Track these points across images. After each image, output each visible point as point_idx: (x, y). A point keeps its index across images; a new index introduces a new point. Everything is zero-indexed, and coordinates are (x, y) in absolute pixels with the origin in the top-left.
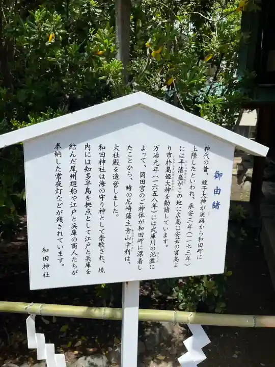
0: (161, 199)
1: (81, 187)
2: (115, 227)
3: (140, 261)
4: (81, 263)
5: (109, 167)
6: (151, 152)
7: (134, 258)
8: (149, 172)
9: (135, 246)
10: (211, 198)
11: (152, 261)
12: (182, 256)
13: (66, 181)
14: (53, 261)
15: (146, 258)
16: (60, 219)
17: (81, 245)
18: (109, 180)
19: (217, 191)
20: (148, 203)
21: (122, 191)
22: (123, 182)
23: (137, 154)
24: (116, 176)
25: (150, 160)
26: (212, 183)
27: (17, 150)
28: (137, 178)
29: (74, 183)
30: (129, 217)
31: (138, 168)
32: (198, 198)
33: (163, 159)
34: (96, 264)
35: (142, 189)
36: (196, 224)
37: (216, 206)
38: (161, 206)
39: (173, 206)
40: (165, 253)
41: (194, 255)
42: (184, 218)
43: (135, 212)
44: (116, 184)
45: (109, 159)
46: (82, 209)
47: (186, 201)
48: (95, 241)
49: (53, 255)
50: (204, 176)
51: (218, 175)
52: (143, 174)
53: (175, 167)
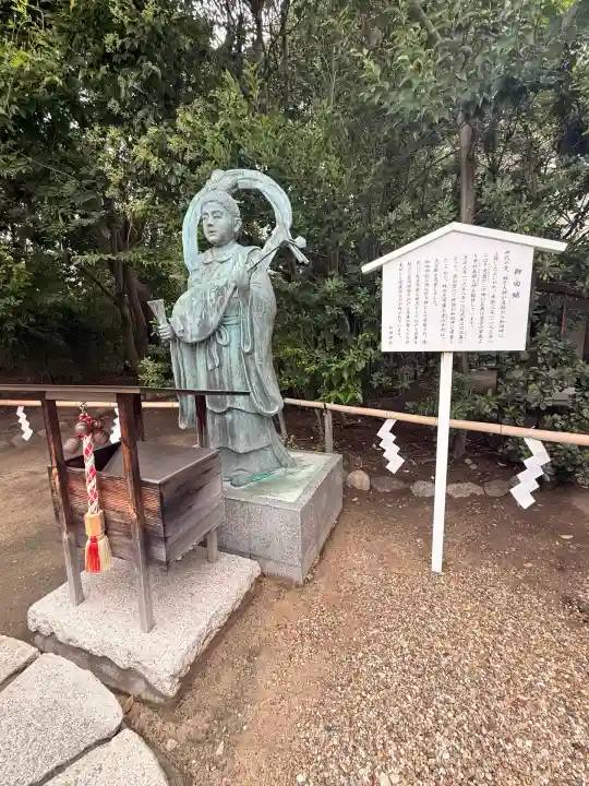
0: (469, 292)
1: (414, 287)
2: (435, 312)
3: (452, 337)
4: (412, 337)
5: (432, 273)
6: (461, 260)
7: (448, 334)
8: (460, 274)
9: (449, 325)
10: (512, 289)
11: (461, 337)
12: (485, 334)
13: (405, 284)
14: (395, 335)
15: (456, 335)
16: (400, 308)
17: (412, 323)
18: (431, 282)
19: (517, 284)
20: (458, 296)
21: (440, 289)
22: (442, 281)
23: (451, 264)
24: (436, 279)
25: (461, 266)
26: (513, 278)
28: (451, 279)
29: (409, 286)
30: (444, 305)
31: (451, 272)
32: (500, 289)
33: (470, 263)
34: (421, 337)
35: (454, 286)
36: (498, 312)
37: (516, 295)
38: (469, 297)
39: (478, 297)
40: (472, 332)
41: (496, 332)
42: (487, 304)
43: (449, 303)
44: (435, 284)
45: (432, 268)
46: (413, 302)
47: (489, 292)
48: (421, 322)
49: (395, 330)
50: (505, 274)
51: (518, 271)
52: (455, 276)
53: (480, 268)
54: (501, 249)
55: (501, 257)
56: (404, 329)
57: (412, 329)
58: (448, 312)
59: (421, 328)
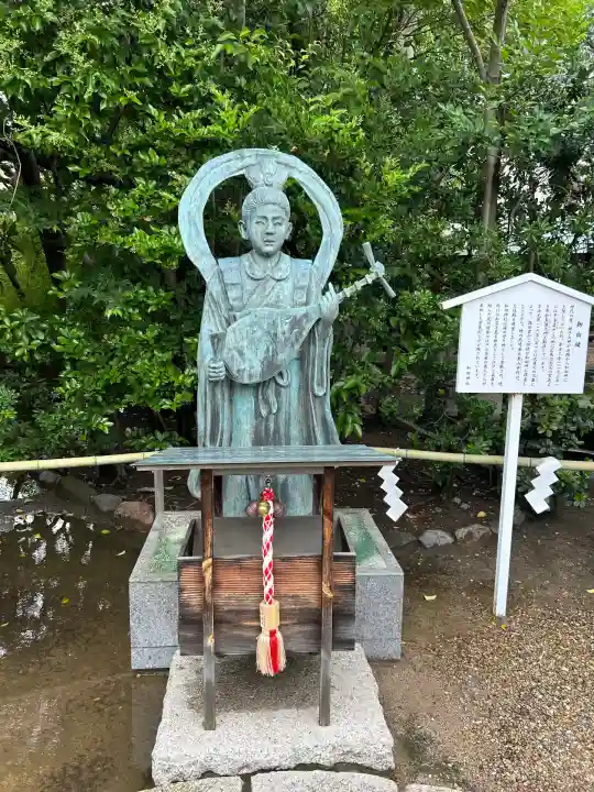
0: (541, 339)
1: (492, 329)
3: (525, 380)
4: (489, 378)
5: (510, 317)
6: (536, 308)
7: (522, 377)
8: (534, 320)
9: (523, 369)
10: (575, 340)
11: (533, 380)
12: (553, 378)
13: (484, 326)
14: (473, 375)
15: (530, 377)
16: (478, 349)
17: (490, 365)
18: (510, 326)
19: (579, 335)
20: (532, 341)
21: (517, 333)
22: (518, 326)
23: (527, 310)
24: (514, 324)
25: (535, 314)
26: (576, 330)
27: (458, 308)
28: (526, 325)
29: (488, 328)
30: (520, 350)
31: (527, 317)
32: (566, 339)
33: (543, 314)
34: (498, 379)
35: (529, 332)
36: (564, 357)
37: (578, 345)
38: (540, 344)
39: (548, 344)
40: (542, 376)
41: (562, 377)
42: (556, 353)
43: (524, 347)
44: (513, 329)
45: (511, 313)
46: (492, 343)
47: (558, 340)
48: (498, 363)
49: (473, 371)
50: (570, 325)
51: (580, 324)
52: (530, 323)
53: (551, 318)
54: (568, 303)
55: (568, 309)
56: (481, 369)
57: (489, 370)
58: (523, 353)
59: (498, 369)
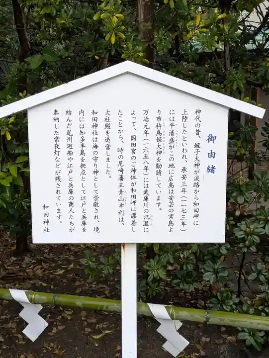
0: (153, 161)
1: (76, 149)
2: (108, 187)
3: (134, 223)
4: (78, 221)
5: (101, 129)
6: (141, 116)
7: (128, 220)
8: (140, 135)
9: (128, 208)
10: (206, 162)
11: (146, 224)
12: (177, 221)
13: (63, 143)
15: (140, 220)
16: (58, 178)
17: (77, 202)
18: (102, 144)
19: (212, 155)
20: (140, 167)
21: (114, 153)
22: (115, 144)
23: (127, 119)
24: (108, 140)
25: (140, 124)
26: (206, 147)
28: (129, 142)
29: (70, 146)
30: (122, 178)
31: (129, 132)
33: (153, 122)
34: (91, 223)
35: (133, 152)
36: (190, 188)
37: (211, 169)
38: (153, 169)
39: (165, 169)
40: (159, 218)
41: (190, 219)
42: (177, 182)
43: (127, 174)
44: (108, 148)
45: (101, 123)
46: (78, 170)
47: (179, 164)
48: (90, 201)
49: (52, 212)
50: (197, 140)
51: (211, 138)
52: (134, 138)
53: (166, 130)
54: (192, 106)
55: (191, 116)
56: (65, 208)
57: (77, 208)
58: (127, 186)
59: (90, 210)
